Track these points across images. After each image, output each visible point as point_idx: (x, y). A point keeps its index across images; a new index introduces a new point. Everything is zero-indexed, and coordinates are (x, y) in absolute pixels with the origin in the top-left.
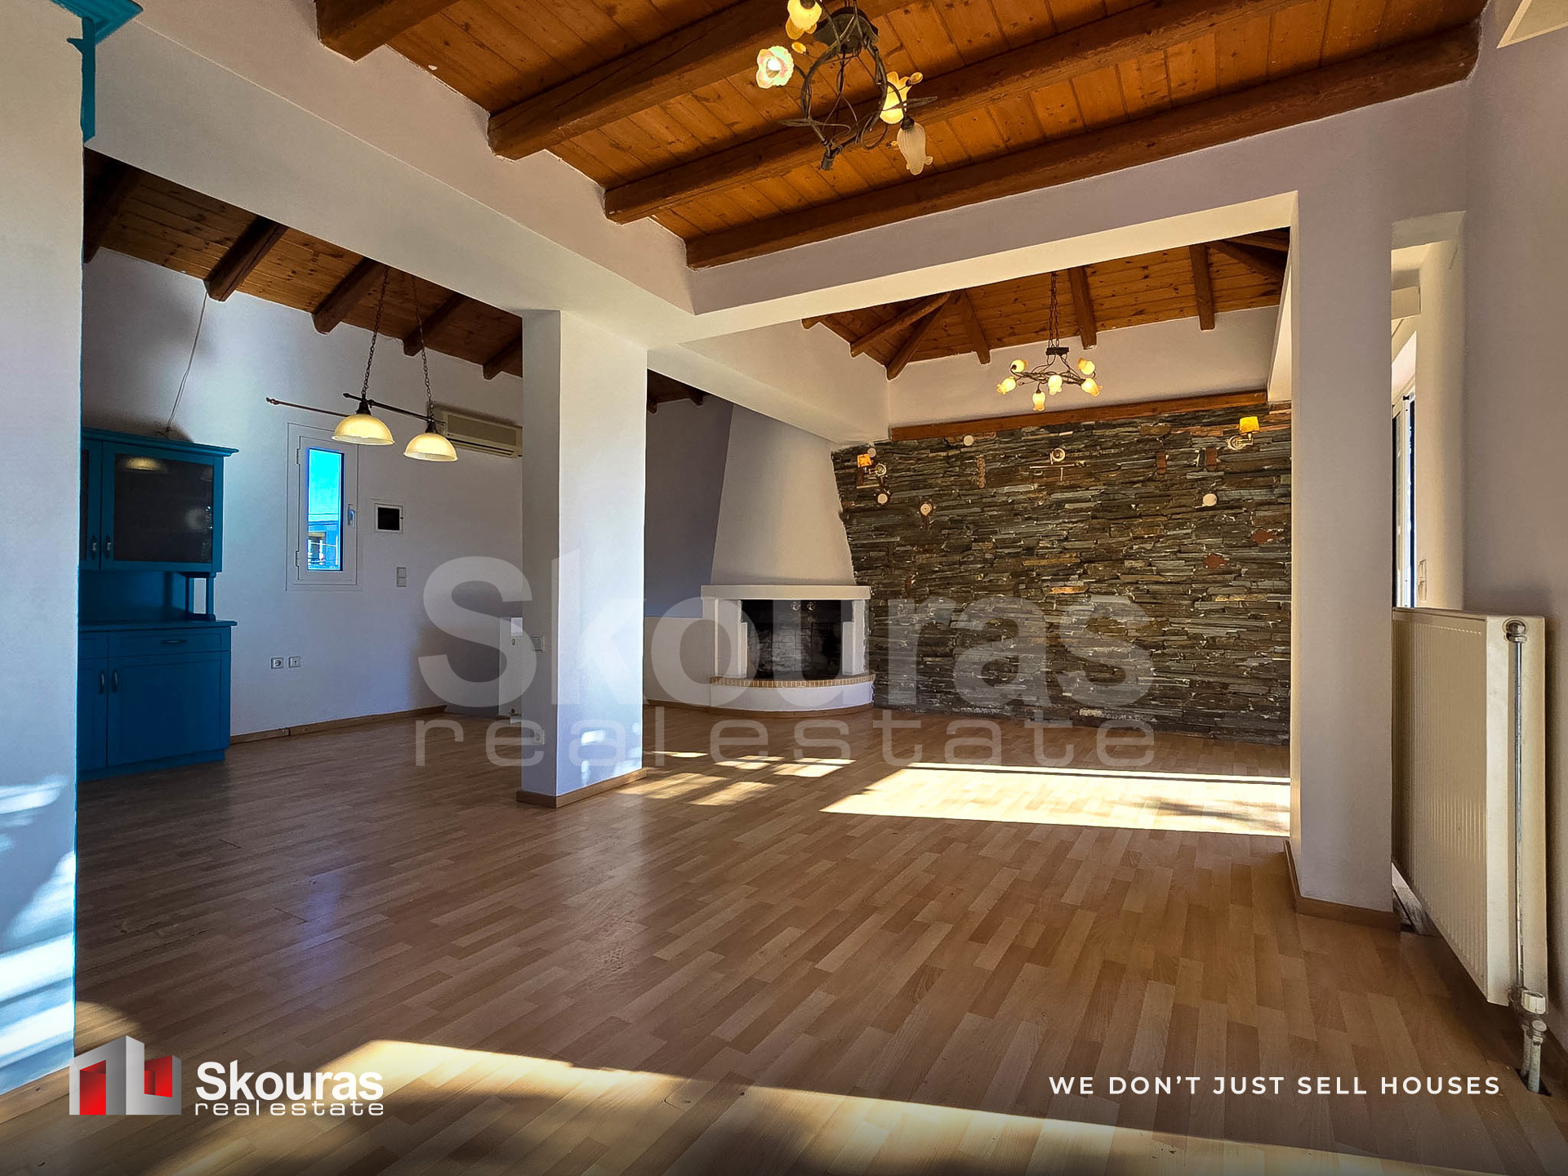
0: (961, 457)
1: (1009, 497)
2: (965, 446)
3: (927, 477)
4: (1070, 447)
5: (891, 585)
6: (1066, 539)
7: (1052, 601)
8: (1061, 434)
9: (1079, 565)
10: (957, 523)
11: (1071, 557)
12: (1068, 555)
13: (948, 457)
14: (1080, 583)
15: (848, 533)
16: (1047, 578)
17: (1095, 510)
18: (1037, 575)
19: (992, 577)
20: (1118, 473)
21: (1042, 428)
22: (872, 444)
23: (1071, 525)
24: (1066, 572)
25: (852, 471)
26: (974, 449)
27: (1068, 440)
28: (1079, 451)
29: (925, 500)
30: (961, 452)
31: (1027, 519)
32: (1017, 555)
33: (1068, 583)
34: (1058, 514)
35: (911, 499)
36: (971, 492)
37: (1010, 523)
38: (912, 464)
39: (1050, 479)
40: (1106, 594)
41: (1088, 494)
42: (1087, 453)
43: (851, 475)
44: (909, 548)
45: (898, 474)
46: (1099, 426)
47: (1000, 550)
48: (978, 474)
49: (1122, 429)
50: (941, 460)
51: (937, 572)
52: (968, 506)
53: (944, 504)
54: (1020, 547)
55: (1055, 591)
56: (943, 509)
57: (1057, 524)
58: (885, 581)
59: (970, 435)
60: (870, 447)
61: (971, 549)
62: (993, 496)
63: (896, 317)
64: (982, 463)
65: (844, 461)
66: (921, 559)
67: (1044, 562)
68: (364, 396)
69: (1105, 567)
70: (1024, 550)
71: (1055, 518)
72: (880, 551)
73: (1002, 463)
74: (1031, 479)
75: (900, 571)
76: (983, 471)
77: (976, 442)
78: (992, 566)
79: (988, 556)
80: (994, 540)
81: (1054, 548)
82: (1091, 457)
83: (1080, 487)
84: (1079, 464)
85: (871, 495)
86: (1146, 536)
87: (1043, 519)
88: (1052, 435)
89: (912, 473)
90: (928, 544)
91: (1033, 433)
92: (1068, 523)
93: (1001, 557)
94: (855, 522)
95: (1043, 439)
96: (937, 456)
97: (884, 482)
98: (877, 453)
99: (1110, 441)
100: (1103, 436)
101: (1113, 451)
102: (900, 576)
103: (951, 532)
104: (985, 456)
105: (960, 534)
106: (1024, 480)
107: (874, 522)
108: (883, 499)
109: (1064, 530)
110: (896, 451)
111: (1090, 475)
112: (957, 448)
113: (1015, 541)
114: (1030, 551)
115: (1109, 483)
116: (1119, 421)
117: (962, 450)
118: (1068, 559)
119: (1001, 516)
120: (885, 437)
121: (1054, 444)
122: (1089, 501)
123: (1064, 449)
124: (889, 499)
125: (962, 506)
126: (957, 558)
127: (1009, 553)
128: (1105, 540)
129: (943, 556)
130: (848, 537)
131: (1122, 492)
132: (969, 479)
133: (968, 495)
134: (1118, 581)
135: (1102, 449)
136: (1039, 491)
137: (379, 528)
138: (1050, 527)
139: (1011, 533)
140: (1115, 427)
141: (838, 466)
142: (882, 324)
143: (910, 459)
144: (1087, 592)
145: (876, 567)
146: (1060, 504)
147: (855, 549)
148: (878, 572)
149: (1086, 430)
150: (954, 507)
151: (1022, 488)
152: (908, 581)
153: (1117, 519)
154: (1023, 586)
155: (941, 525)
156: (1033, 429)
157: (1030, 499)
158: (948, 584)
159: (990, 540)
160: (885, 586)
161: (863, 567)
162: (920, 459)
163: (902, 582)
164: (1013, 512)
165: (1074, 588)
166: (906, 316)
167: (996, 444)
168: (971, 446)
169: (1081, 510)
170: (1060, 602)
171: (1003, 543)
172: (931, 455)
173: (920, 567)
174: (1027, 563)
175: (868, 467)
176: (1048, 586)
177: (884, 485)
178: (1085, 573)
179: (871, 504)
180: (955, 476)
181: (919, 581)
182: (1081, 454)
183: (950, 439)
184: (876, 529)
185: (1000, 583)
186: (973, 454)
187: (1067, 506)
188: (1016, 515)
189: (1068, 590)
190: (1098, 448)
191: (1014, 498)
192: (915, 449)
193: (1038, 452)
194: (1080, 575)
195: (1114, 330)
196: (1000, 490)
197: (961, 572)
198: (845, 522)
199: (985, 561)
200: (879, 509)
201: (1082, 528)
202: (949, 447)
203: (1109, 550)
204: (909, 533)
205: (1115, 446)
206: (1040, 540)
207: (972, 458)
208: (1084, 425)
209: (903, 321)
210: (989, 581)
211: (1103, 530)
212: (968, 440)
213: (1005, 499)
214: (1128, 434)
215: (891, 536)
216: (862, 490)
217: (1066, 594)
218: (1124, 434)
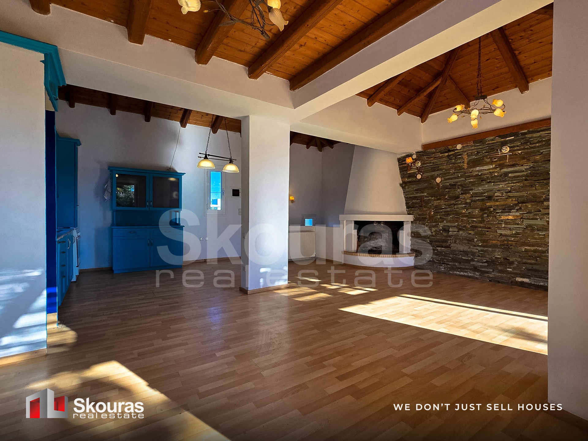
0: (455, 155)
1: (479, 172)
2: (457, 150)
3: (439, 165)
4: (512, 145)
5: (422, 215)
6: (510, 192)
7: (502, 223)
8: (507, 139)
9: (516, 205)
10: (453, 186)
11: (512, 200)
12: (510, 200)
13: (449, 156)
14: (518, 214)
15: (404, 192)
16: (499, 211)
17: (527, 176)
18: (494, 210)
19: (470, 211)
20: (541, 155)
21: (497, 137)
22: (415, 153)
23: (512, 184)
24: (510, 208)
25: (406, 165)
26: (461, 151)
27: (511, 141)
28: (518, 146)
29: (438, 176)
30: (456, 153)
31: (488, 182)
32: (483, 200)
33: (511, 214)
34: (505, 179)
35: (432, 176)
36: (459, 171)
37: (479, 185)
38: (432, 160)
39: (501, 162)
40: (532, 219)
41: (523, 168)
42: (522, 147)
43: (405, 167)
44: (430, 198)
45: (426, 165)
46: (529, 132)
47: (474, 198)
48: (463, 162)
49: (544, 133)
50: (445, 157)
51: (443, 208)
52: (458, 177)
53: (447, 177)
54: (485, 196)
55: (503, 218)
56: (446, 179)
57: (505, 184)
58: (420, 213)
59: (459, 144)
60: (414, 154)
61: (459, 198)
62: (471, 172)
63: (416, 95)
64: (465, 156)
65: (401, 161)
66: (436, 203)
67: (497, 203)
68: (206, 153)
69: (532, 205)
70: (486, 198)
71: (504, 181)
72: (418, 200)
73: (476, 156)
74: (492, 163)
75: (427, 208)
76: (466, 161)
77: (463, 147)
78: (470, 206)
79: (468, 201)
80: (471, 193)
81: (504, 196)
82: (524, 149)
83: (518, 165)
84: (518, 153)
85: (414, 175)
87: (497, 182)
88: (502, 140)
89: (432, 164)
90: (439, 196)
91: (492, 140)
92: (510, 183)
93: (475, 201)
94: (407, 187)
95: (497, 142)
96: (444, 155)
97: (420, 169)
98: (417, 157)
99: (536, 140)
100: (532, 138)
101: (537, 145)
102: (427, 211)
103: (450, 190)
104: (467, 153)
105: (454, 191)
106: (487, 164)
107: (415, 187)
108: (419, 177)
109: (508, 187)
110: (424, 155)
111: (524, 158)
112: (453, 151)
113: (482, 193)
114: (490, 198)
115: (535, 162)
116: (542, 129)
117: (456, 151)
118: (511, 202)
119: (475, 182)
120: (420, 149)
121: (504, 144)
122: (524, 171)
123: (509, 146)
124: (422, 176)
125: (455, 178)
126: (453, 202)
127: (479, 199)
128: (533, 191)
129: (446, 201)
130: (404, 194)
131: (543, 166)
132: (459, 165)
133: (458, 172)
134: (541, 212)
135: (531, 144)
136: (495, 168)
137: (233, 196)
138: (501, 186)
139: (480, 189)
140: (539, 132)
141: (400, 164)
142: (410, 99)
143: (431, 158)
144: (522, 218)
145: (416, 207)
146: (506, 174)
147: (407, 199)
148: (416, 209)
149: (522, 135)
150: (451, 179)
151: (486, 167)
152: (430, 213)
153: (540, 180)
154: (485, 215)
155: (445, 187)
156: (492, 138)
157: (490, 172)
158: (448, 214)
159: (469, 193)
160: (419, 215)
161: (410, 207)
162: (435, 158)
163: (427, 213)
164: (481, 179)
165: (514, 216)
166: (421, 93)
167: (472, 146)
168: (460, 149)
169: (518, 176)
170: (506, 223)
171: (476, 195)
172: (441, 155)
173: (436, 207)
174: (488, 204)
175: (411, 164)
176: (500, 215)
177: (419, 170)
178: (520, 208)
179: (414, 179)
180: (452, 164)
181: (435, 213)
182: (518, 148)
183: (450, 147)
184: (416, 190)
185: (474, 213)
186: (461, 153)
187: (510, 175)
188: (482, 181)
189: (510, 217)
190: (528, 144)
191: (482, 173)
192: (434, 153)
193: (493, 149)
194: (517, 210)
195: (540, 80)
196: (474, 169)
197: (454, 209)
198: (403, 188)
199: (466, 203)
200: (418, 181)
201: (519, 186)
202: (449, 151)
203: (534, 196)
204: (430, 191)
205: (539, 142)
206: (496, 192)
207: (460, 155)
208: (521, 133)
209: (420, 96)
210: (468, 213)
211: (532, 186)
212: (459, 146)
213: (477, 173)
214: (547, 135)
215: (423, 193)
216: (410, 173)
217: (509, 219)
218: (545, 135)
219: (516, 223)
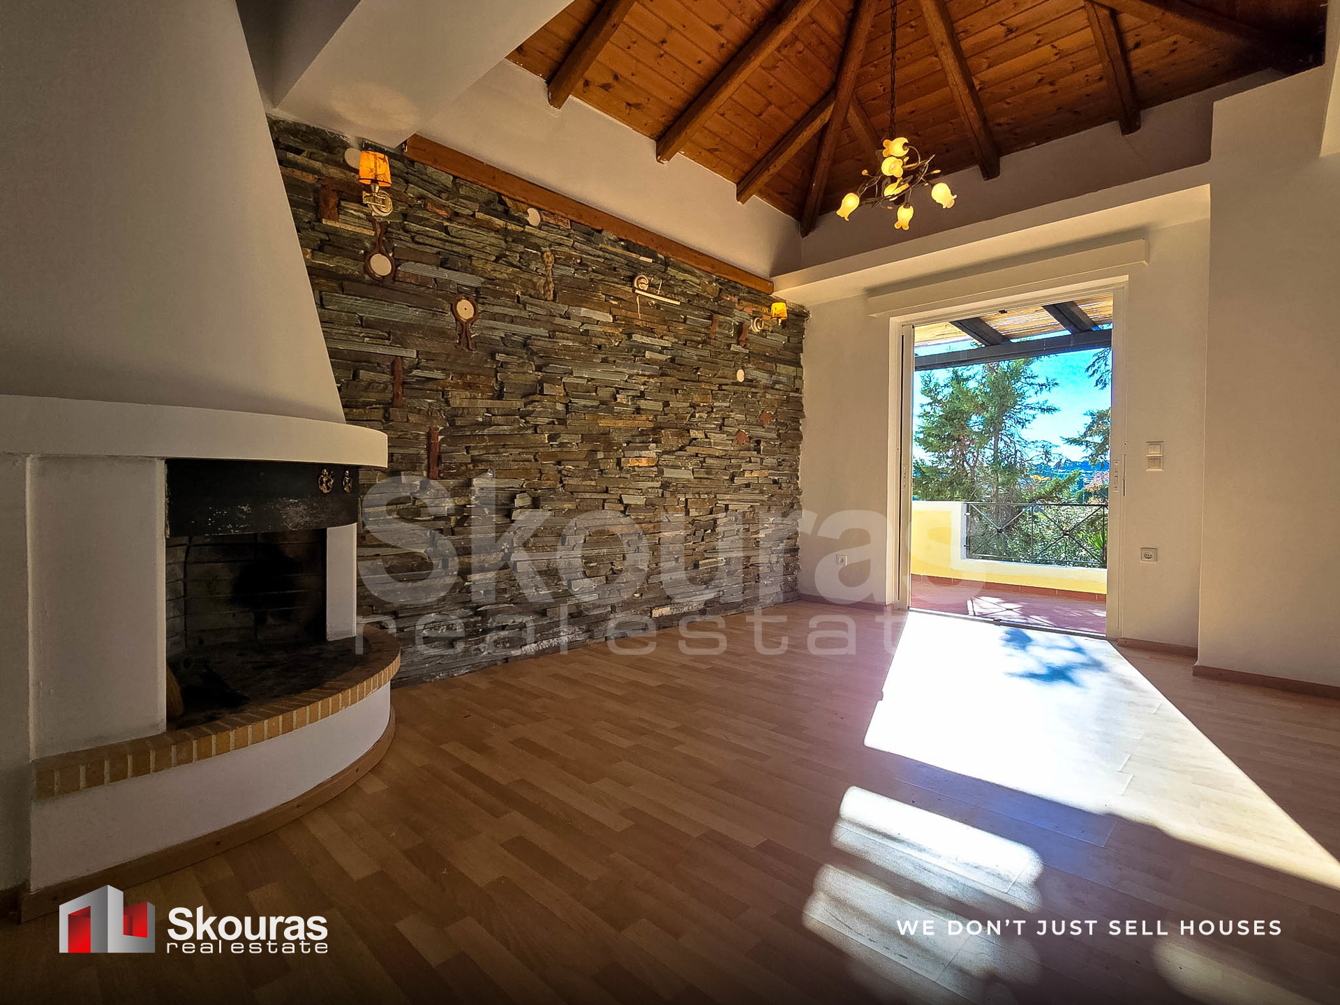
0: (523, 239)
1: (583, 323)
2: (528, 224)
3: (468, 251)
5: (400, 441)
6: (643, 397)
7: (627, 475)
8: (641, 258)
9: (653, 431)
10: (513, 347)
11: (646, 419)
12: (643, 418)
13: (506, 231)
14: (655, 453)
16: (625, 445)
17: (665, 364)
19: (564, 438)
20: (684, 326)
21: (623, 240)
23: (644, 379)
25: (307, 177)
26: (541, 233)
27: (648, 268)
29: (464, 293)
30: (522, 232)
31: (603, 361)
32: (593, 409)
33: (643, 453)
34: (635, 362)
35: (441, 283)
37: (587, 362)
38: (444, 218)
39: (630, 314)
40: (672, 467)
41: (662, 344)
44: (435, 374)
45: (413, 227)
46: (671, 264)
47: (573, 401)
48: (545, 276)
49: (687, 276)
50: (493, 230)
51: (483, 424)
53: (495, 309)
54: (596, 399)
55: (631, 463)
56: (493, 317)
57: (632, 375)
59: (535, 207)
61: (537, 392)
62: (567, 318)
64: (549, 258)
65: (287, 148)
66: (457, 398)
67: (620, 424)
69: (674, 435)
70: (600, 404)
72: (379, 372)
73: (577, 271)
74: (607, 307)
75: (417, 416)
76: (550, 274)
77: (544, 223)
78: (563, 423)
79: (557, 407)
80: (566, 384)
81: (627, 406)
83: (655, 333)
85: (352, 250)
86: (702, 404)
87: (619, 365)
88: (633, 255)
89: (444, 236)
90: (469, 373)
91: (613, 244)
92: (641, 375)
93: (573, 410)
95: (623, 256)
96: (490, 221)
97: (385, 232)
99: (680, 287)
102: (418, 426)
103: (504, 358)
104: (553, 252)
105: (520, 366)
107: (362, 307)
108: (380, 265)
109: (639, 384)
110: (411, 178)
111: (664, 321)
112: (517, 220)
113: (590, 389)
114: (607, 405)
115: (677, 337)
116: (687, 266)
117: (523, 228)
118: (643, 423)
119: (578, 350)
121: (633, 267)
122: (662, 352)
124: (393, 268)
126: (517, 403)
127: (586, 406)
131: (687, 350)
132: (535, 279)
133: (536, 305)
134: (685, 452)
136: (614, 325)
138: (625, 377)
139: (582, 376)
140: (683, 270)
143: (443, 207)
144: (657, 464)
145: (367, 405)
146: (639, 350)
148: (373, 414)
149: (662, 263)
150: (513, 320)
151: (601, 316)
152: (429, 437)
153: (684, 380)
154: (601, 455)
155: (489, 344)
156: (613, 237)
157: (606, 334)
158: (502, 446)
159: (560, 382)
162: (457, 214)
163: (421, 438)
164: (587, 347)
165: (647, 458)
167: (569, 236)
168: (536, 228)
169: (656, 362)
170: (633, 477)
171: (577, 391)
172: (479, 215)
173: (455, 414)
174: (605, 423)
177: (383, 236)
178: (658, 441)
179: (352, 268)
180: (512, 266)
181: (451, 437)
183: (507, 202)
184: (369, 324)
185: (570, 448)
186: (539, 241)
187: (647, 354)
189: (643, 462)
191: (588, 327)
192: (450, 191)
193: (618, 271)
194: (654, 444)
196: (574, 310)
197: (518, 428)
199: (556, 414)
200: (377, 285)
201: (655, 385)
202: (508, 215)
203: (677, 415)
204: (433, 346)
205: (683, 294)
206: (617, 393)
207: (537, 246)
208: (659, 257)
210: (559, 445)
212: (534, 216)
213: (577, 324)
214: (693, 284)
215: (404, 346)
216: (335, 232)
217: (641, 467)
218: (691, 283)
219: (649, 477)
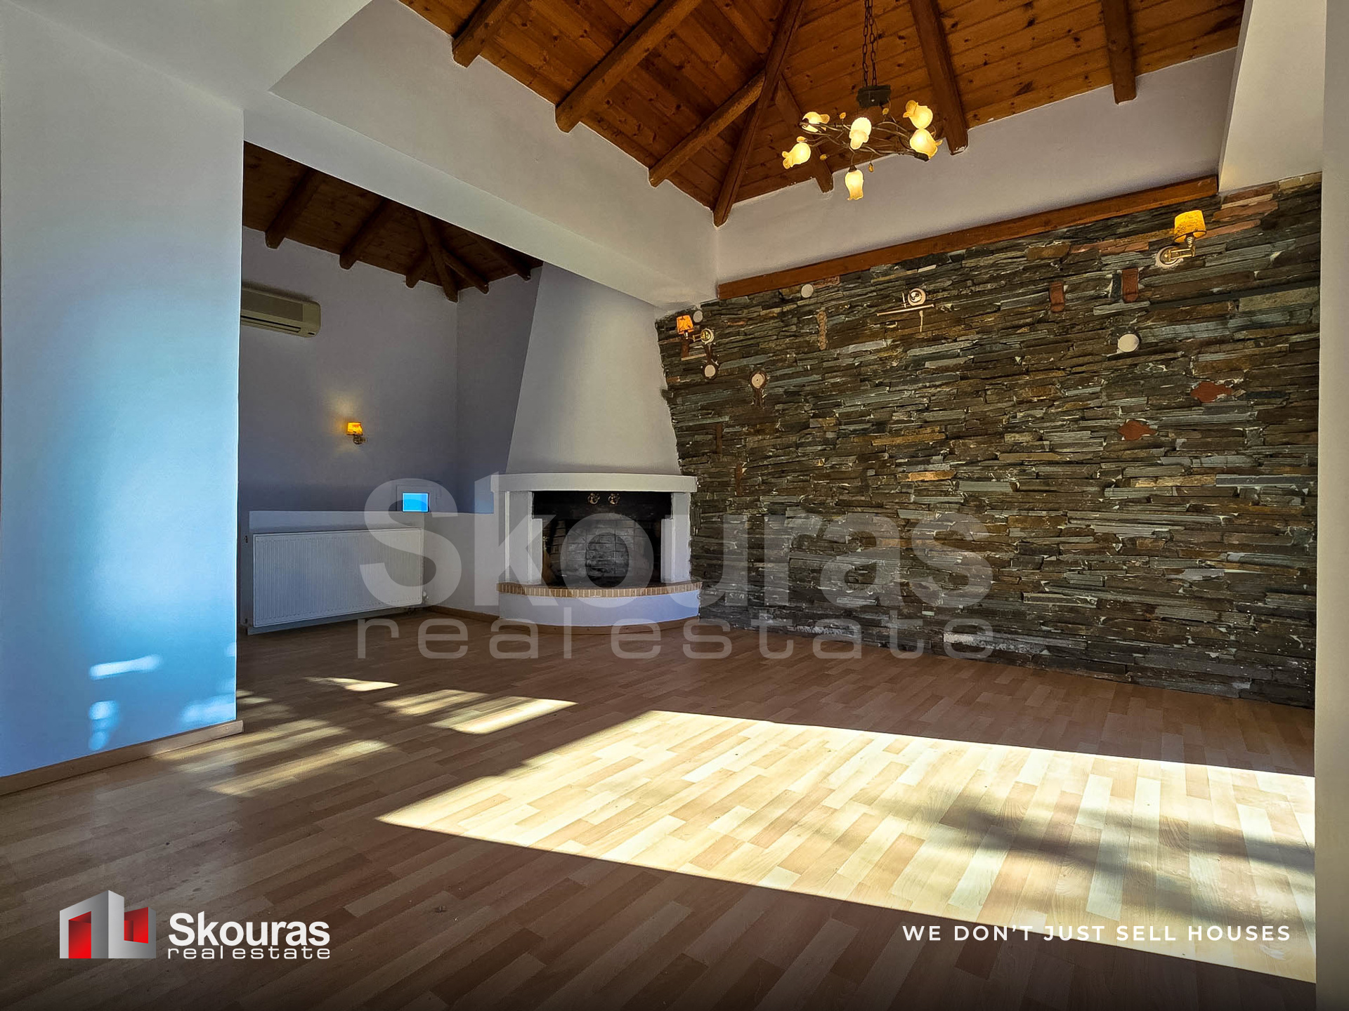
0: (798, 313)
1: (855, 358)
2: (802, 298)
3: (759, 340)
4: (932, 287)
5: (719, 475)
6: (927, 409)
7: (909, 491)
8: (920, 270)
9: (943, 443)
10: (793, 396)
11: (933, 431)
12: (929, 430)
13: (783, 314)
14: (946, 467)
15: (673, 414)
16: (902, 461)
17: (966, 367)
18: (890, 457)
19: (834, 461)
20: (997, 314)
21: (896, 264)
22: (699, 307)
23: (933, 390)
24: (927, 452)
25: (677, 340)
26: (813, 301)
27: (930, 277)
28: (944, 290)
29: (757, 370)
30: (798, 307)
31: (877, 385)
32: (865, 432)
33: (930, 467)
34: (917, 376)
35: (742, 369)
36: (806, 356)
37: (856, 391)
38: (742, 326)
39: (907, 331)
40: (979, 479)
41: (956, 347)
42: (955, 292)
43: (675, 345)
44: (737, 428)
45: (727, 340)
46: (971, 255)
47: (843, 427)
48: (817, 332)
49: (1002, 255)
50: (773, 318)
51: (770, 457)
52: (806, 373)
53: (779, 373)
54: (868, 422)
55: (913, 477)
56: (777, 379)
57: (915, 390)
58: (713, 470)
59: (808, 283)
60: (697, 310)
61: (809, 427)
62: (837, 359)
63: (698, 126)
64: (821, 317)
65: (665, 328)
66: (752, 442)
67: (899, 440)
69: (979, 443)
70: (873, 425)
71: (916, 381)
72: (707, 434)
73: (847, 315)
74: (884, 334)
75: (729, 457)
76: (823, 328)
77: (816, 291)
78: (834, 449)
79: (830, 435)
80: (837, 415)
81: (913, 422)
82: (958, 297)
83: (945, 339)
84: (945, 308)
85: (697, 368)
86: (1035, 400)
87: (897, 385)
88: (909, 272)
89: (742, 338)
90: (760, 423)
91: (885, 274)
92: (929, 387)
93: (846, 436)
94: (679, 400)
95: (897, 280)
96: (770, 313)
97: (712, 350)
98: (704, 317)
99: (987, 273)
100: (976, 268)
101: (989, 286)
102: (730, 464)
103: (786, 406)
104: (827, 309)
105: (796, 409)
106: (874, 336)
107: (700, 399)
108: (710, 371)
109: (923, 397)
110: (724, 311)
111: (958, 321)
112: (793, 301)
113: (863, 414)
114: (880, 426)
115: (985, 330)
116: (999, 245)
117: (800, 303)
118: (930, 436)
119: (845, 383)
120: (712, 296)
121: (912, 283)
122: (958, 356)
123: (924, 290)
124: (717, 370)
125: (798, 374)
126: (793, 438)
127: (855, 430)
128: (978, 407)
129: (777, 437)
130: (673, 419)
131: (1001, 341)
132: (807, 339)
133: (806, 359)
134: (996, 462)
135: (974, 284)
136: (893, 347)
138: (907, 394)
139: (857, 404)
140: (992, 253)
141: (663, 336)
142: (683, 139)
143: (740, 319)
144: (955, 478)
145: (704, 454)
146: (918, 362)
147: (679, 430)
148: (704, 459)
149: (953, 261)
150: (790, 376)
151: (870, 346)
152: (738, 469)
153: (995, 378)
154: (871, 472)
155: (775, 400)
156: (884, 267)
157: (881, 359)
158: (783, 472)
159: (831, 414)
160: (711, 475)
161: (689, 455)
162: (750, 319)
163: (731, 470)
164: (859, 377)
165: (936, 472)
166: (711, 122)
167: (839, 293)
168: (810, 298)
169: (947, 369)
170: (919, 493)
171: (848, 418)
172: (763, 313)
173: (752, 452)
174: (876, 443)
175: (690, 335)
176: (904, 471)
177: (712, 354)
178: (952, 452)
179: (697, 378)
180: (790, 336)
181: (750, 469)
182: (946, 294)
183: (785, 291)
184: (703, 408)
185: (843, 468)
186: (812, 307)
187: (927, 364)
188: (862, 381)
189: (929, 476)
190: (969, 283)
191: (861, 360)
192: (746, 306)
193: (889, 296)
194: (945, 456)
195: (992, 122)
196: (844, 351)
197: (798, 457)
198: (671, 402)
199: (826, 442)
200: (708, 383)
201: (948, 394)
202: (784, 301)
203: (983, 419)
204: (739, 410)
205: (992, 279)
206: (895, 412)
207: (810, 312)
208: (950, 256)
209: (708, 129)
210: (832, 467)
211: (977, 393)
212: (807, 290)
213: (850, 361)
214: (1010, 260)
215: (720, 415)
216: (688, 362)
217: (927, 481)
218: (1005, 261)
219: (942, 491)
